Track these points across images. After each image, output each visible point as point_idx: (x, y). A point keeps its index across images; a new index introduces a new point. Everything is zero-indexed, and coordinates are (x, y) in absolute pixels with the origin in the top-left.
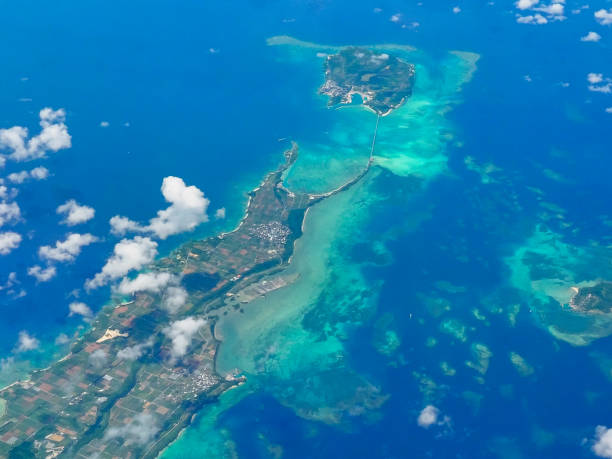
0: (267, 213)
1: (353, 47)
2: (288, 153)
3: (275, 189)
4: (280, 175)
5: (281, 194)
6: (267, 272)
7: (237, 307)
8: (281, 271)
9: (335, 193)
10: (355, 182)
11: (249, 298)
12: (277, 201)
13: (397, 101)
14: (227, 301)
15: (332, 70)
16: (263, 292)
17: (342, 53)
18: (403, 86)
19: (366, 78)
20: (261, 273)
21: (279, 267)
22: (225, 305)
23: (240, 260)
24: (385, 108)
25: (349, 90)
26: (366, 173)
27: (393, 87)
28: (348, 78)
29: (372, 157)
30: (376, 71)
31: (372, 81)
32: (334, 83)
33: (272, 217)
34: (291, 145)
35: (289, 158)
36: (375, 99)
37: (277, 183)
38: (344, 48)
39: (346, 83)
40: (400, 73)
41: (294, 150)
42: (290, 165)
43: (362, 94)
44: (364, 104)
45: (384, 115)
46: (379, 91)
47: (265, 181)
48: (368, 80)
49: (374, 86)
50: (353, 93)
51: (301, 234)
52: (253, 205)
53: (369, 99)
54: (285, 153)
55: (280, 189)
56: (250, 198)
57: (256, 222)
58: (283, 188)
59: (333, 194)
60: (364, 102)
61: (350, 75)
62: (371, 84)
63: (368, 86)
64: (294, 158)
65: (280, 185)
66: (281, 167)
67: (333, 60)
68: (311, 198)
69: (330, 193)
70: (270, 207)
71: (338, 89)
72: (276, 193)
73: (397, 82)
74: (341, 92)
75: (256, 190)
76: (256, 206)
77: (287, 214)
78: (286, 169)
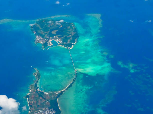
0: (39, 104)
1: (40, 19)
2: (35, 74)
3: (37, 92)
4: (36, 85)
5: (42, 94)
9: (67, 89)
10: (73, 82)
12: (41, 98)
13: (73, 41)
15: (36, 31)
17: (37, 23)
18: (73, 34)
19: (54, 32)
24: (70, 45)
25: (49, 39)
26: (76, 77)
27: (69, 35)
28: (45, 34)
29: (75, 69)
30: (57, 29)
31: (57, 33)
32: (40, 37)
33: (42, 106)
34: (35, 70)
35: (36, 76)
36: (63, 42)
37: (37, 89)
38: (37, 20)
39: (46, 36)
40: (69, 28)
41: (37, 72)
42: (38, 79)
43: (56, 40)
44: (59, 45)
45: (71, 48)
46: (63, 38)
47: (31, 89)
48: (55, 33)
49: (59, 36)
50: (51, 40)
51: (60, 111)
52: (30, 102)
53: (60, 42)
54: (33, 74)
55: (39, 92)
56: (27, 99)
57: (36, 110)
58: (41, 91)
59: (66, 90)
60: (59, 44)
61: (46, 32)
62: (58, 35)
63: (57, 36)
64: (39, 76)
65: (38, 90)
66: (35, 81)
67: (34, 27)
68: (56, 93)
69: (64, 90)
70: (39, 101)
71: (44, 40)
72: (39, 94)
73: (69, 32)
74: (45, 41)
75: (28, 94)
76: (32, 102)
77: (49, 103)
78: (37, 82)
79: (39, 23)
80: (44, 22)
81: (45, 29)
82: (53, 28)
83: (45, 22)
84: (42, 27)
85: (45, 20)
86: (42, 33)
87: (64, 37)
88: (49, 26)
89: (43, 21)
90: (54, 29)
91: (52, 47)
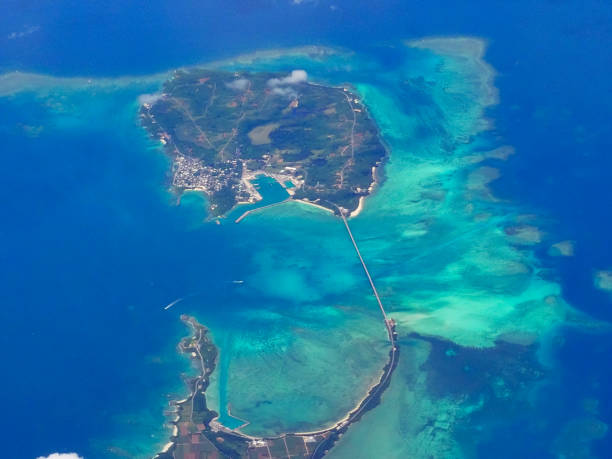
1: (185, 70)
2: (189, 348)
3: (212, 437)
4: (200, 401)
5: (234, 447)
9: (356, 418)
10: (385, 384)
13: (364, 177)
15: (172, 133)
17: (168, 88)
18: (354, 142)
19: (260, 136)
24: (349, 199)
25: (239, 170)
26: (396, 356)
27: (335, 147)
28: (219, 144)
29: (389, 317)
30: (275, 116)
31: (279, 139)
32: (195, 161)
34: (185, 326)
35: (198, 357)
36: (311, 181)
37: (206, 423)
38: (169, 76)
39: (222, 156)
40: (331, 111)
41: (198, 336)
42: (209, 373)
43: (274, 176)
44: (295, 197)
45: (354, 214)
46: (308, 160)
47: (175, 423)
48: (269, 141)
49: (289, 152)
50: (253, 176)
53: (298, 183)
54: (181, 346)
55: (221, 434)
58: (228, 430)
59: (350, 421)
60: (291, 192)
61: (220, 137)
62: (280, 148)
63: (277, 154)
64: (210, 355)
65: (215, 425)
66: (194, 382)
67: (158, 109)
68: (307, 440)
69: (344, 421)
71: (214, 174)
72: (219, 446)
73: (337, 132)
74: (222, 179)
75: (166, 448)
78: (206, 385)
79: (184, 88)
80: (206, 83)
81: (216, 120)
82: (256, 114)
83: (210, 86)
84: (198, 112)
85: (206, 74)
86: (204, 138)
87: (314, 157)
88: (235, 105)
89: (202, 81)
90: (260, 117)
91: (259, 210)
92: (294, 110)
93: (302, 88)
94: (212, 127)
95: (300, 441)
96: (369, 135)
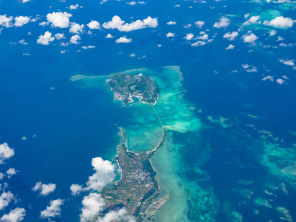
0: (131, 166)
1: (115, 74)
3: (127, 153)
4: (124, 145)
5: (132, 155)
6: (152, 197)
7: (149, 219)
8: (158, 194)
9: (157, 149)
10: (163, 141)
11: (153, 213)
12: (132, 159)
13: (155, 96)
14: (142, 217)
15: (113, 88)
16: (157, 208)
17: (112, 78)
18: (153, 89)
19: (132, 88)
20: (150, 198)
21: (156, 192)
22: (143, 219)
23: (135, 194)
24: (153, 101)
25: (128, 95)
26: (165, 135)
27: (149, 90)
28: (124, 90)
29: (163, 126)
30: (135, 83)
31: (137, 88)
32: (119, 93)
33: (135, 167)
34: (119, 129)
35: (122, 136)
36: (144, 97)
37: (125, 150)
38: (112, 75)
39: (125, 92)
40: (147, 82)
41: (122, 131)
42: (125, 139)
43: (136, 96)
45: (154, 104)
46: (143, 93)
47: (119, 150)
48: (134, 89)
49: (139, 91)
50: (132, 96)
51: (155, 172)
52: (121, 164)
53: (142, 98)
54: (119, 134)
55: (129, 152)
56: (117, 161)
57: (129, 172)
58: (130, 152)
60: (140, 100)
61: (124, 88)
62: (137, 90)
63: (136, 92)
64: (125, 135)
65: (127, 151)
66: (122, 141)
67: (110, 82)
68: (148, 153)
69: (155, 149)
70: (130, 163)
71: (123, 96)
72: (128, 155)
73: (149, 87)
74: (125, 97)
75: (117, 156)
76: (123, 164)
77: (142, 164)
78: (125, 142)
79: (115, 78)
81: (123, 84)
83: (121, 77)
84: (119, 83)
86: (120, 88)
88: (127, 81)
89: (119, 76)
90: (132, 84)
91: (133, 104)
92: (139, 82)
93: (141, 77)
94: (122, 86)
95: (146, 153)
96: (156, 87)
